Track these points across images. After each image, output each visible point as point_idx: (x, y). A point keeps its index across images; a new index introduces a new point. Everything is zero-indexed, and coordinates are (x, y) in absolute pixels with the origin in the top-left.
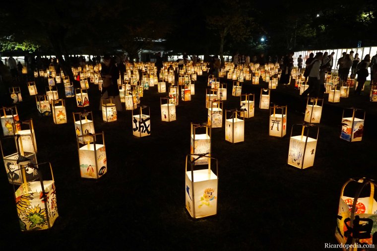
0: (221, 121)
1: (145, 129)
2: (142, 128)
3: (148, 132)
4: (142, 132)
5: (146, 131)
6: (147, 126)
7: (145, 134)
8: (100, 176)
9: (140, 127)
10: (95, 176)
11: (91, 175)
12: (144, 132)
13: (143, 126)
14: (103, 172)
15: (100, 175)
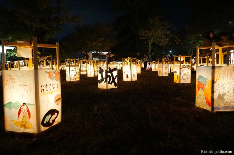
0: (190, 77)
1: (112, 80)
2: (108, 79)
3: (115, 85)
4: (109, 84)
5: (113, 83)
6: (114, 77)
7: (112, 86)
8: (43, 129)
9: (107, 76)
10: (32, 128)
11: (24, 126)
12: (111, 84)
13: (109, 76)
14: (54, 121)
15: (44, 125)
